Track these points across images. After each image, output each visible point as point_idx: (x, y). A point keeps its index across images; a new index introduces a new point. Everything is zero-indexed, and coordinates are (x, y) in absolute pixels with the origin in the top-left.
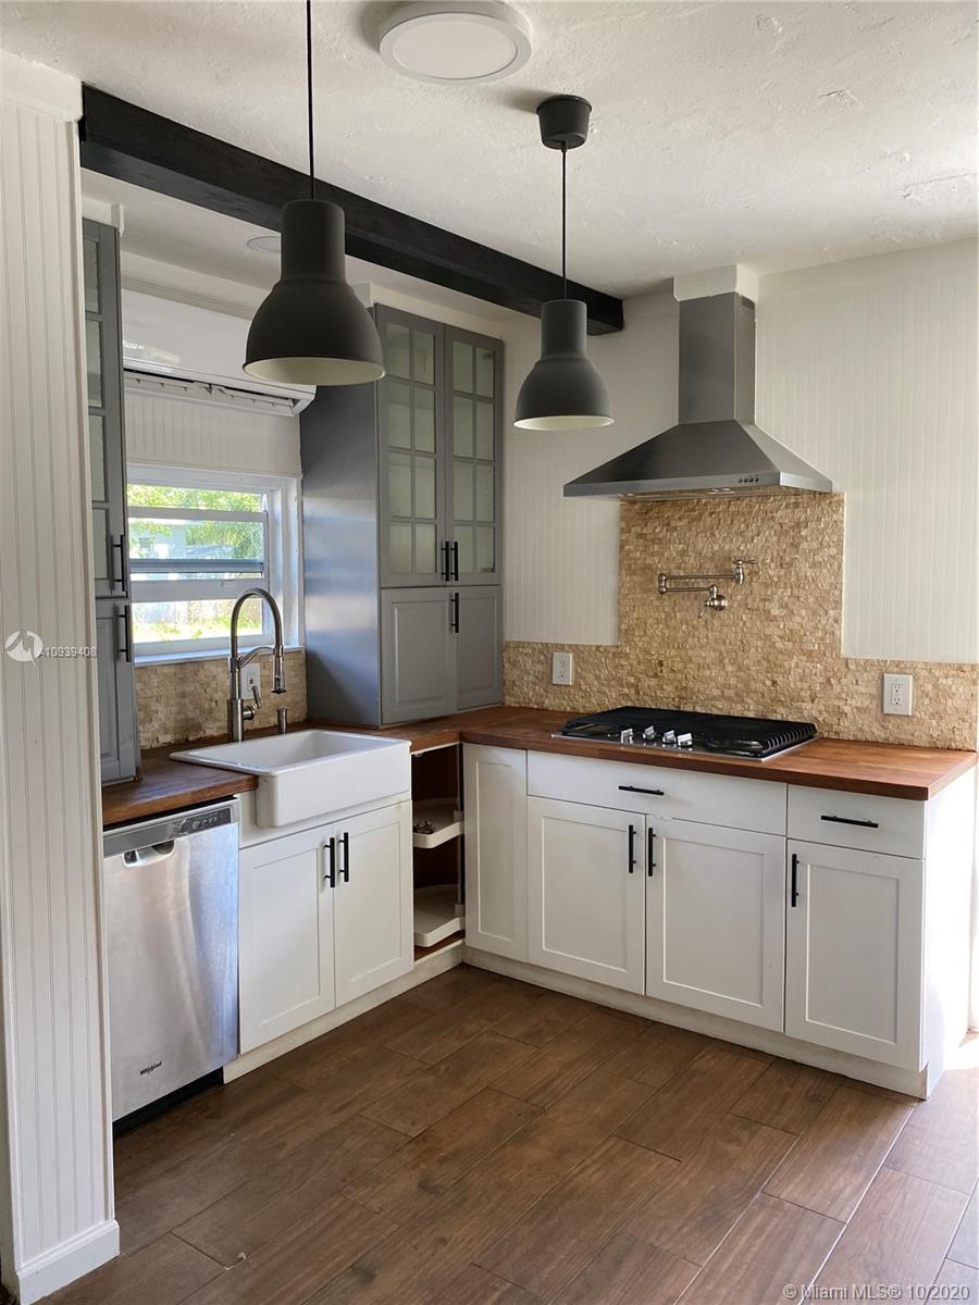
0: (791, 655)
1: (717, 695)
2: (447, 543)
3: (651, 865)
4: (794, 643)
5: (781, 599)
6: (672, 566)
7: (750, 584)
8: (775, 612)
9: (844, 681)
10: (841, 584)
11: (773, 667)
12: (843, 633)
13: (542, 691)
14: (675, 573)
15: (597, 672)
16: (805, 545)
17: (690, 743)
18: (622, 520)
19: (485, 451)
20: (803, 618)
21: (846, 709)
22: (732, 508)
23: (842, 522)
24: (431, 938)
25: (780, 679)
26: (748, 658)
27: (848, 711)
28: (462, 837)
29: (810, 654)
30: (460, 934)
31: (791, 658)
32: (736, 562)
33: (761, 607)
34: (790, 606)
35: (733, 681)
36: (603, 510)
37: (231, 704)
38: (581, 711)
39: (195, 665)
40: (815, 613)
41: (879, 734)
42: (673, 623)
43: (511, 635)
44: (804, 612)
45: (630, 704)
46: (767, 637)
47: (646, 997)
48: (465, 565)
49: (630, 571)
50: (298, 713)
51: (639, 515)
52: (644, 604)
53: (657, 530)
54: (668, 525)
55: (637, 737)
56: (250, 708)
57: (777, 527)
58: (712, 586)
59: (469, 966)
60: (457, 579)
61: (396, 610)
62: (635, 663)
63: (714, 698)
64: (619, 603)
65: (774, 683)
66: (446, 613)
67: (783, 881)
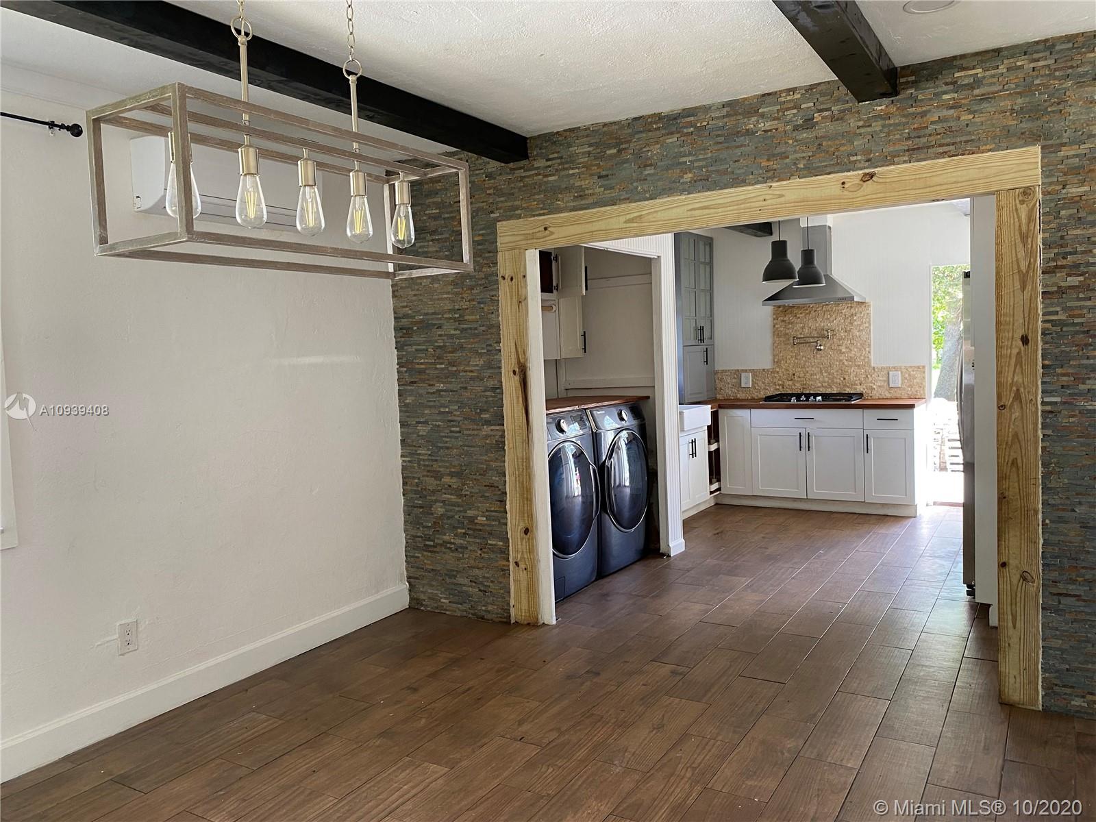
1: (820, 383)
2: (700, 327)
3: (809, 447)
4: (852, 362)
5: (846, 345)
6: (798, 333)
7: (833, 339)
8: (843, 350)
9: (873, 376)
10: (871, 338)
11: (843, 372)
12: (872, 358)
13: (737, 391)
14: (799, 336)
15: (763, 380)
16: (855, 323)
17: (821, 400)
18: (774, 314)
20: (855, 352)
21: (875, 387)
22: (824, 309)
23: (870, 314)
24: (713, 488)
25: (847, 377)
26: (833, 370)
27: (876, 390)
28: (719, 449)
29: (859, 366)
30: (719, 489)
31: (851, 368)
32: (827, 331)
33: (838, 349)
34: (850, 347)
35: (826, 380)
36: (770, 310)
40: (860, 350)
41: (888, 396)
42: (799, 357)
43: (719, 367)
44: (856, 350)
45: (780, 393)
46: (841, 361)
47: (807, 501)
49: (778, 336)
51: (778, 312)
52: (785, 350)
53: (790, 319)
54: (796, 316)
55: (799, 400)
57: (843, 316)
58: (817, 341)
60: (704, 342)
62: (781, 375)
63: (818, 387)
64: (774, 350)
65: (844, 379)
66: (701, 357)
67: (863, 445)
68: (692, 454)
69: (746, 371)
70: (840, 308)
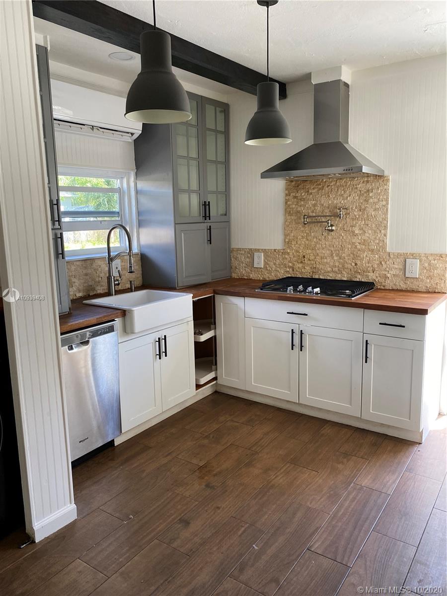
0: (364, 252)
1: (331, 268)
2: (205, 202)
3: (302, 346)
4: (366, 246)
5: (360, 226)
6: (310, 211)
7: (346, 219)
8: (357, 232)
9: (388, 262)
10: (388, 218)
11: (355, 257)
12: (388, 241)
13: (249, 271)
14: (311, 214)
15: (275, 261)
16: (371, 200)
17: (319, 292)
18: (286, 190)
19: (221, 158)
20: (370, 234)
21: (389, 275)
22: (338, 184)
23: (389, 189)
24: (203, 381)
25: (359, 263)
26: (344, 253)
28: (215, 337)
29: (372, 251)
30: (215, 379)
32: (340, 209)
33: (351, 229)
34: (364, 229)
35: (337, 264)
36: (278, 185)
37: (109, 278)
38: (267, 279)
39: (91, 260)
40: (375, 232)
41: (403, 286)
42: (309, 238)
43: (234, 245)
44: (370, 232)
45: (289, 276)
46: (353, 243)
47: (299, 404)
48: (213, 212)
49: (290, 214)
50: (138, 282)
51: (294, 187)
52: (296, 229)
53: (303, 194)
54: (308, 192)
55: (295, 290)
56: (118, 280)
57: (358, 192)
58: (328, 220)
59: (219, 392)
60: (210, 219)
61: (183, 234)
62: (292, 257)
63: (328, 272)
64: (285, 229)
65: (356, 264)
66: (205, 233)
67: (362, 352)
68: (160, 355)
69: (258, 250)
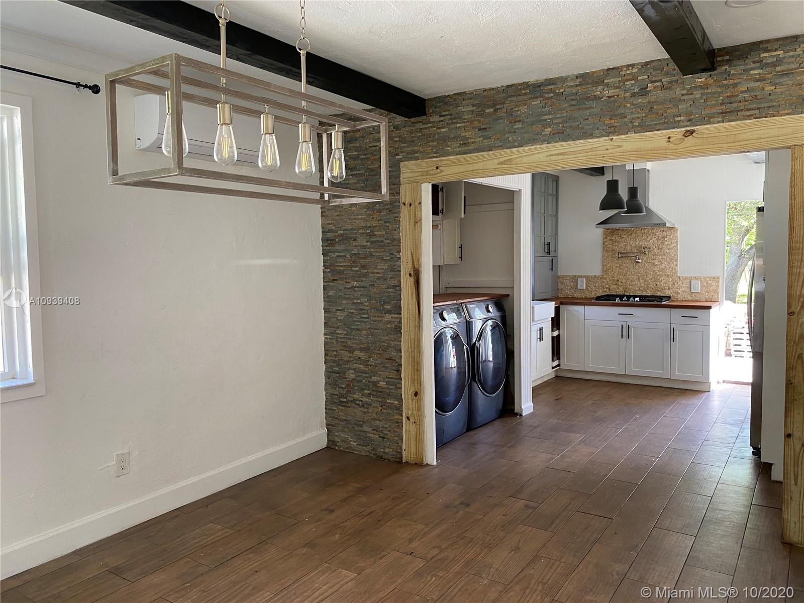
1: (638, 287)
2: (548, 243)
3: (628, 336)
4: (663, 273)
5: (659, 259)
6: (622, 249)
7: (648, 255)
8: (656, 263)
9: (679, 283)
10: (678, 254)
11: (656, 280)
12: (678, 269)
13: (574, 291)
14: (623, 252)
15: (594, 284)
16: (666, 243)
17: (639, 300)
18: (604, 234)
20: (666, 265)
21: (680, 291)
22: (642, 232)
23: (678, 236)
24: (554, 365)
26: (648, 278)
27: (681, 294)
28: (560, 335)
29: (668, 276)
30: (559, 365)
31: (662, 277)
32: (644, 248)
33: (652, 262)
34: (661, 261)
35: (643, 285)
36: (601, 231)
40: (669, 263)
41: (690, 299)
42: (622, 267)
43: (561, 273)
44: (666, 263)
45: (607, 294)
46: (654, 271)
47: (626, 376)
49: (607, 251)
51: (608, 233)
52: (612, 262)
53: (616, 238)
54: (621, 236)
55: (621, 300)
57: (657, 237)
58: (636, 256)
60: (550, 254)
61: (538, 264)
62: (609, 280)
63: (637, 291)
64: (603, 262)
65: (657, 285)
66: (548, 266)
67: (670, 335)
68: (540, 339)
69: (581, 277)
70: (654, 231)
